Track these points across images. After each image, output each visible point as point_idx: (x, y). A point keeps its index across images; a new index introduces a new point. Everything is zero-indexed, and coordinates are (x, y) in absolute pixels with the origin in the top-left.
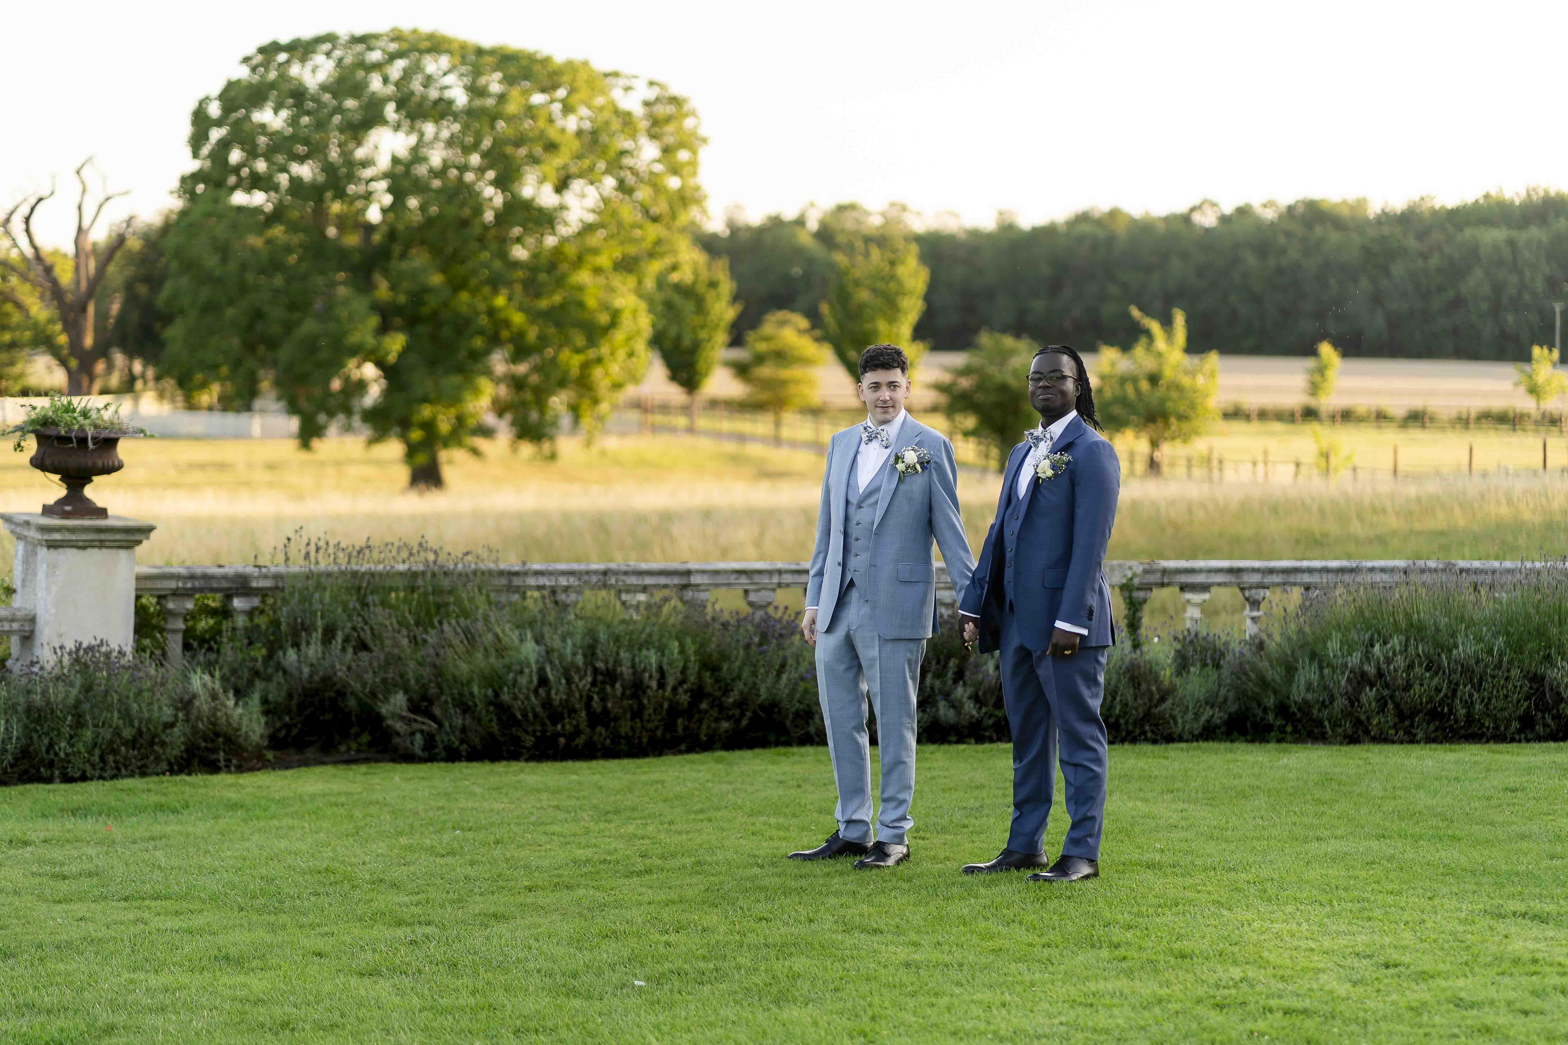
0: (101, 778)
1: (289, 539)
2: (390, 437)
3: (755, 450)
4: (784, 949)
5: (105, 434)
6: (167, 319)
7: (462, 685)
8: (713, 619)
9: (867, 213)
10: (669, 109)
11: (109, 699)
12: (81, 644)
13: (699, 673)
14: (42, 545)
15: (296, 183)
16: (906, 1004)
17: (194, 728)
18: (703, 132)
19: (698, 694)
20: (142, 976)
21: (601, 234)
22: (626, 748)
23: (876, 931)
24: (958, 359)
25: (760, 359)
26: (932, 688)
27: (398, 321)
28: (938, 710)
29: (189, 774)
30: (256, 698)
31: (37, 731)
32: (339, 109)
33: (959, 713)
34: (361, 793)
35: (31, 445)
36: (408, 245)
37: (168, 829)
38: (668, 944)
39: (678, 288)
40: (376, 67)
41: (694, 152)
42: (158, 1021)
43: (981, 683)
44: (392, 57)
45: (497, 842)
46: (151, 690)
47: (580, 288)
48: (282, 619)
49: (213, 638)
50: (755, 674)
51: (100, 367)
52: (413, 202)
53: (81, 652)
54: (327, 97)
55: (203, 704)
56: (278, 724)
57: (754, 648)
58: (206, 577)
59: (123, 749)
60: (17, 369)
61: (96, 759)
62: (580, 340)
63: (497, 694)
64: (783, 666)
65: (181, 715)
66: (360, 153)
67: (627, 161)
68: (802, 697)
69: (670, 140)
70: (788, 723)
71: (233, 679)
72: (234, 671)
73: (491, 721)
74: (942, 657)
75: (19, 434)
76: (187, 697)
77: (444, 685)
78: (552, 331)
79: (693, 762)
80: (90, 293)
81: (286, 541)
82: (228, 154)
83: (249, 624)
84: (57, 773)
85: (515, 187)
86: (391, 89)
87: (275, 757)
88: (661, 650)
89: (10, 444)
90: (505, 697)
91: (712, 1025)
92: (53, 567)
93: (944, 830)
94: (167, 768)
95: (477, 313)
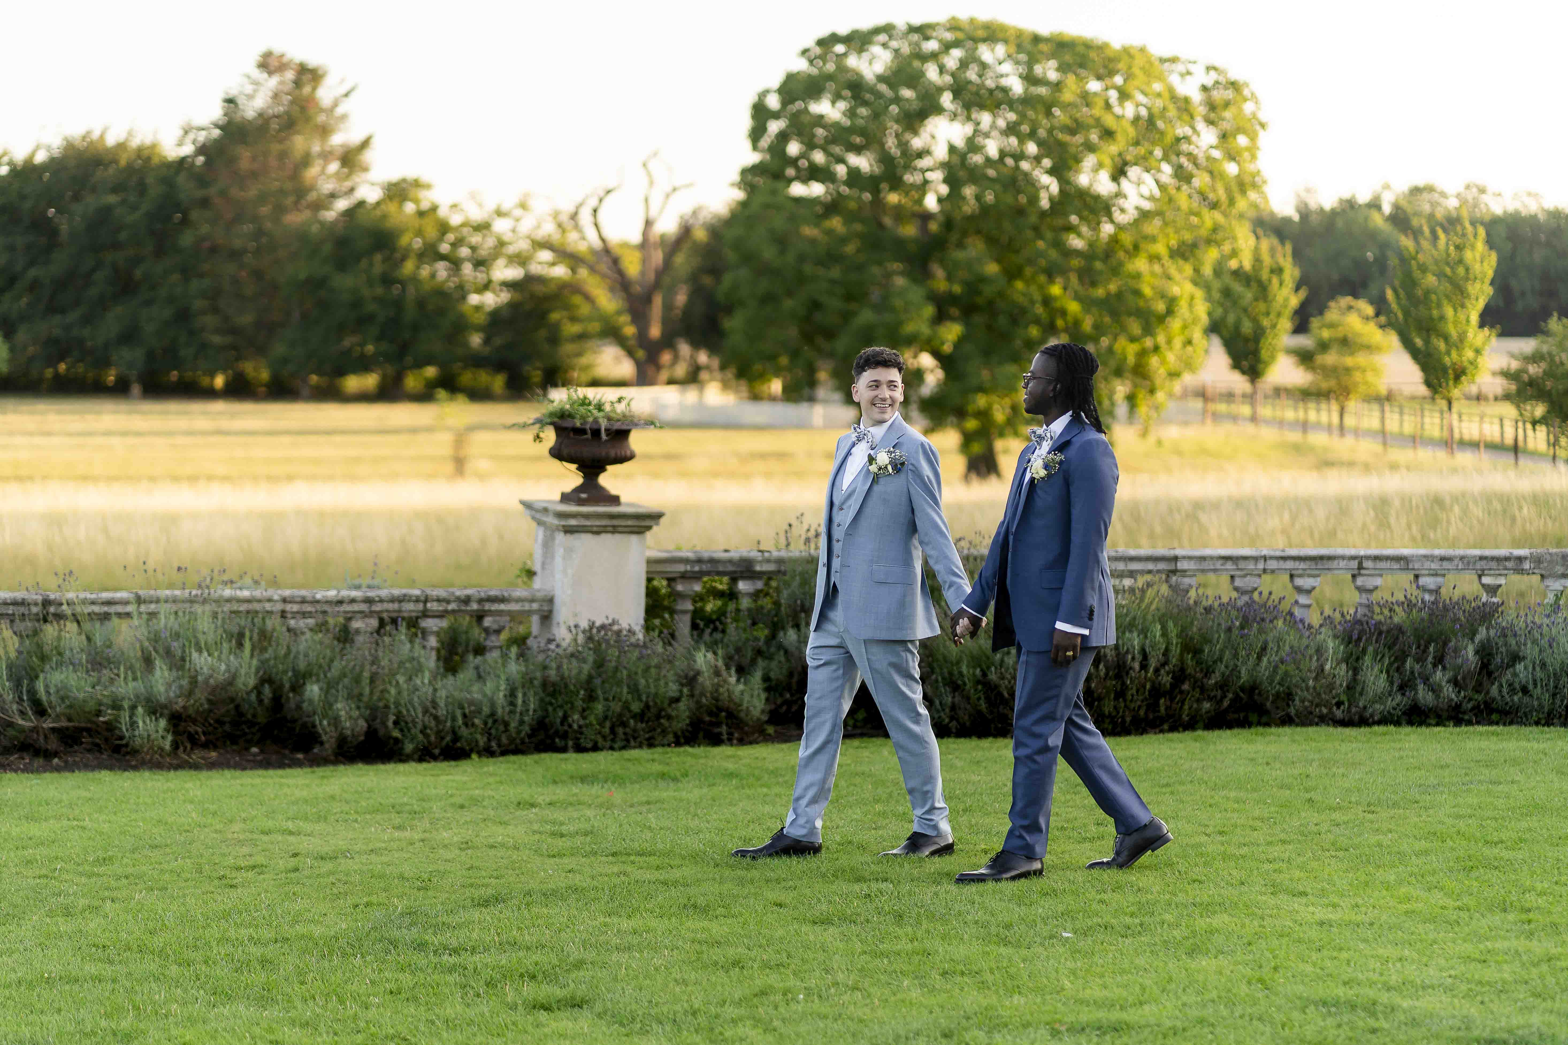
0: (612, 748)
1: (790, 525)
2: (946, 426)
3: (1319, 439)
4: (1208, 908)
5: (617, 426)
6: (729, 310)
7: (953, 665)
8: (1195, 602)
9: (1443, 195)
10: (1229, 94)
11: (619, 674)
12: (593, 623)
13: (1181, 654)
14: (559, 530)
15: (854, 175)
16: (1310, 957)
17: (698, 702)
18: (1262, 116)
19: (1180, 675)
20: (615, 920)
21: (1157, 222)
22: (1110, 727)
23: (1304, 894)
24: (1527, 345)
25: (1324, 346)
26: (1412, 672)
27: (954, 311)
28: (1416, 693)
29: (693, 746)
30: (758, 676)
31: (551, 704)
32: (897, 100)
33: (1438, 697)
34: (849, 765)
35: (550, 436)
36: (965, 234)
37: (664, 795)
38: (1101, 901)
39: (1237, 274)
40: (934, 56)
41: (1253, 138)
42: (624, 958)
43: (1460, 667)
44: (947, 47)
45: (965, 810)
46: (658, 667)
47: (1138, 276)
48: (783, 601)
49: (718, 619)
50: (1236, 656)
51: (666, 357)
52: (969, 191)
53: (594, 631)
54: (883, 88)
55: (706, 680)
56: (779, 701)
57: (1235, 632)
58: (712, 561)
59: (632, 722)
60: (584, 360)
61: (607, 730)
62: (1135, 327)
63: (984, 674)
64: (1264, 649)
65: (685, 690)
66: (917, 143)
67: (1184, 147)
68: (1282, 679)
69: (1225, 126)
70: (1268, 704)
71: (736, 657)
72: (738, 650)
73: (979, 699)
74: (1422, 642)
75: (537, 426)
76: (691, 673)
77: (935, 665)
78: (1107, 319)
79: (1171, 740)
80: (657, 285)
81: (787, 527)
82: (785, 146)
83: (753, 606)
84: (570, 743)
85: (1071, 175)
86: (948, 79)
87: (776, 731)
88: (1144, 632)
89: (529, 436)
90: (993, 676)
91: (1123, 972)
92: (569, 551)
93: (1395, 805)
94: (672, 740)
95: (1033, 302)
